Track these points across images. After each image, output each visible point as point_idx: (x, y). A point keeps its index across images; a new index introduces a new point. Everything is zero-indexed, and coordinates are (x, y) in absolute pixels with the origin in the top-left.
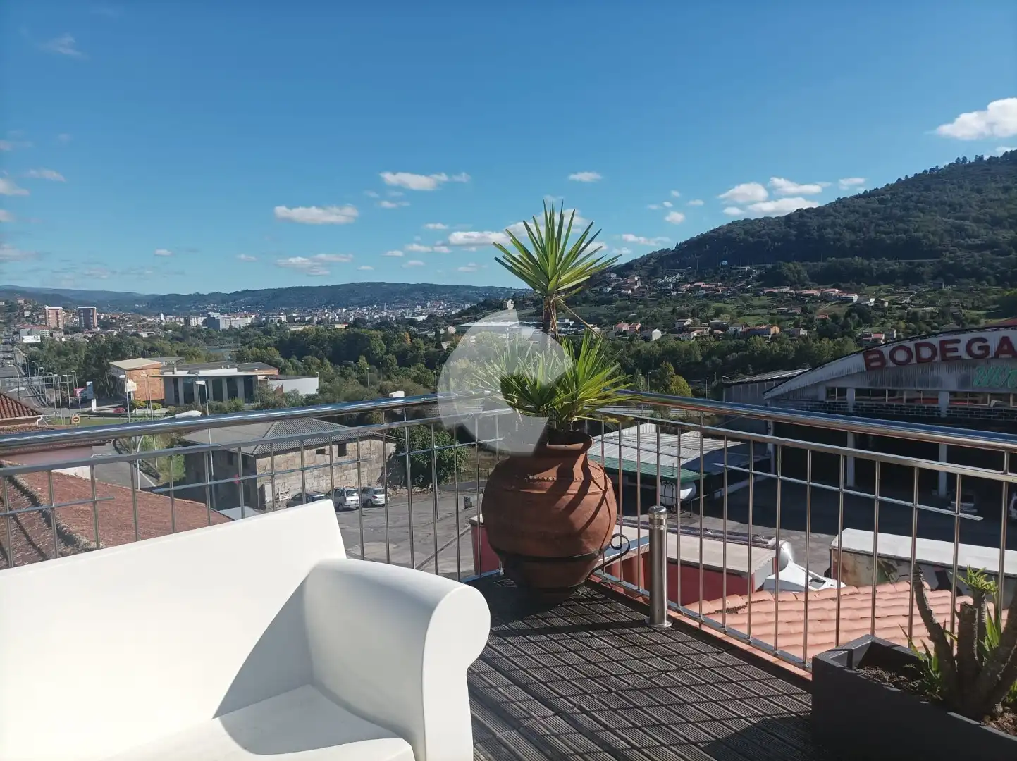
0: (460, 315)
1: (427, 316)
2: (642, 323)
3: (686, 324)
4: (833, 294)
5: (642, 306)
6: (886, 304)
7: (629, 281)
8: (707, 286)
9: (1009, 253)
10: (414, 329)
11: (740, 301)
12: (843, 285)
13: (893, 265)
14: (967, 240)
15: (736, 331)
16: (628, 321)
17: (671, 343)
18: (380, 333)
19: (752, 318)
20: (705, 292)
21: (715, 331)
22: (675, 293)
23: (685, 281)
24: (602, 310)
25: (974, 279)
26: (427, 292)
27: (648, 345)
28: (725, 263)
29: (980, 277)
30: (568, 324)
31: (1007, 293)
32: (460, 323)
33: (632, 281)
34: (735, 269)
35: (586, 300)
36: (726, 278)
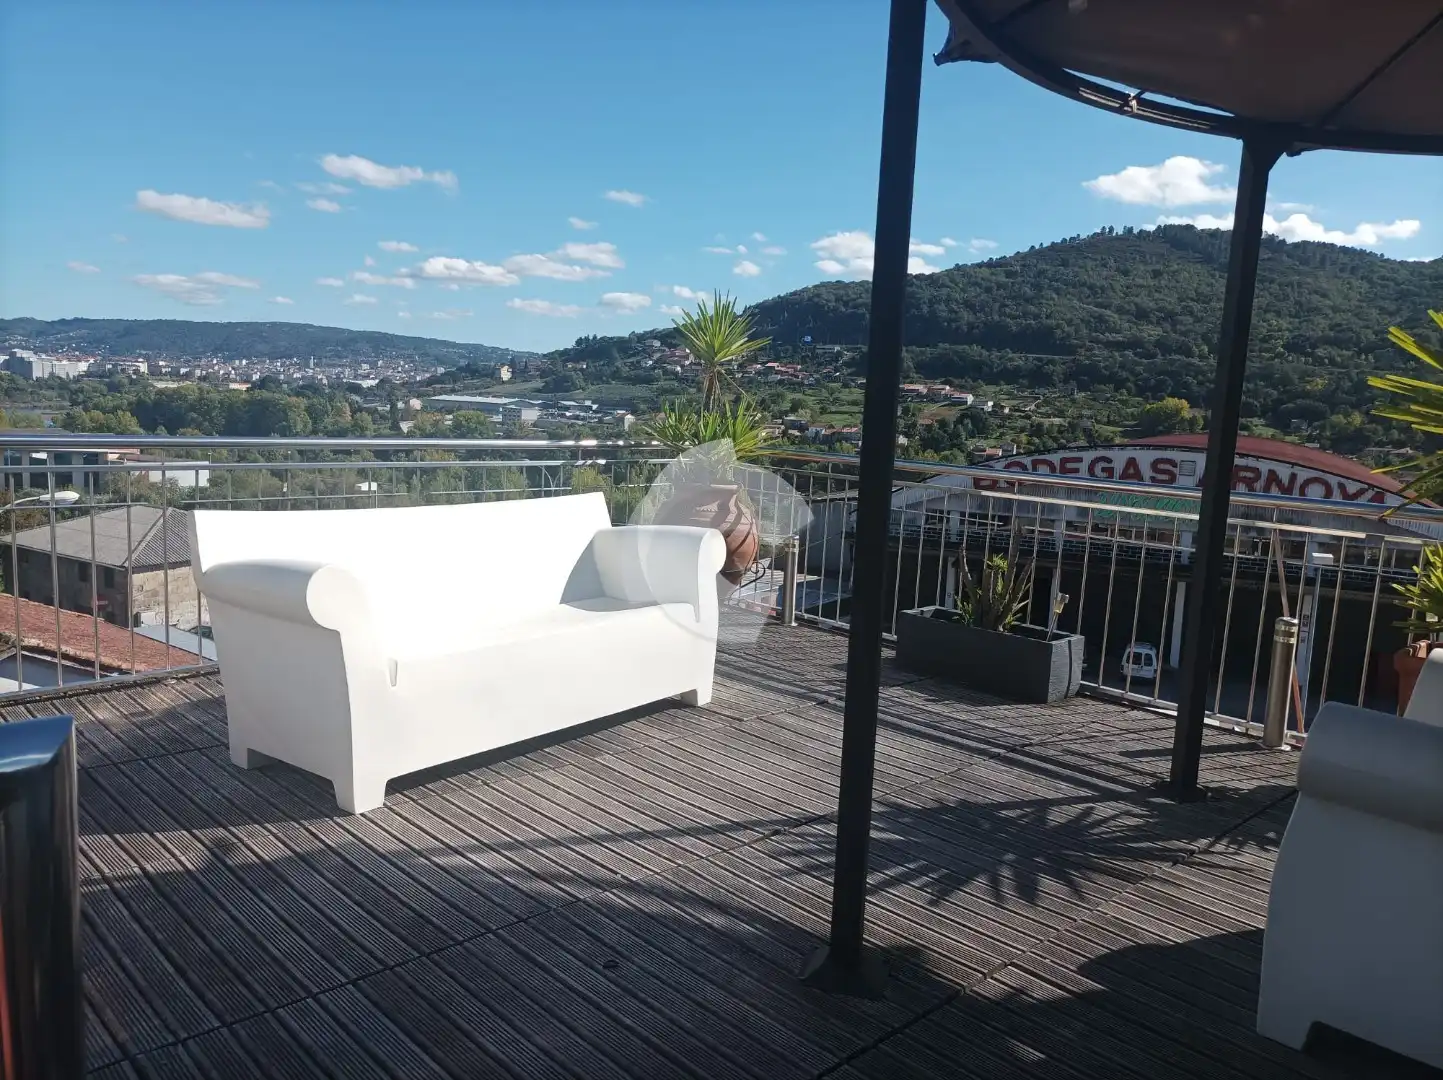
0: (430, 382)
1: (377, 381)
4: (943, 392)
5: (695, 390)
6: (1007, 411)
7: (678, 353)
8: (783, 369)
9: (1153, 356)
10: (358, 398)
11: (825, 393)
12: (956, 382)
13: (1018, 360)
14: (1107, 334)
15: (817, 433)
18: (303, 402)
19: (838, 417)
20: (779, 377)
21: (790, 431)
22: (740, 375)
23: (755, 360)
24: (639, 391)
25: (1112, 386)
26: (380, 344)
28: (808, 339)
29: (1119, 385)
30: (590, 408)
31: (1148, 407)
32: (429, 396)
33: (683, 354)
34: (820, 348)
35: (616, 375)
36: (808, 360)
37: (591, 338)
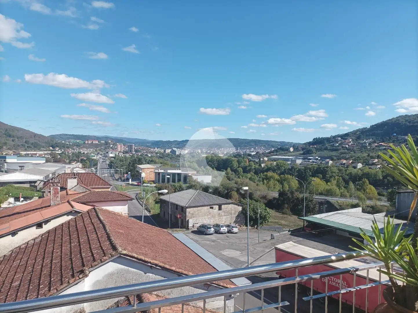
0: (270, 153)
1: (256, 153)
2: (352, 160)
3: (374, 162)
5: (353, 153)
7: (347, 141)
8: (386, 145)
10: (250, 158)
16: (346, 159)
17: (367, 170)
18: (236, 159)
20: (384, 147)
22: (369, 147)
23: (375, 142)
24: (334, 153)
26: (257, 143)
27: (355, 170)
28: (395, 134)
30: (318, 159)
32: (270, 156)
33: (348, 141)
34: (400, 137)
35: (326, 149)
36: (395, 141)
37: (318, 138)
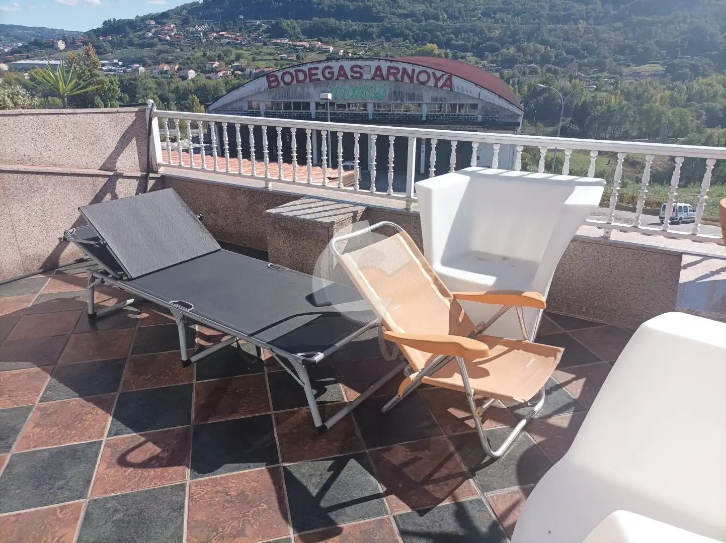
0: (12, 53)
2: (180, 64)
3: (214, 66)
4: (317, 46)
5: (179, 50)
6: (350, 55)
7: (166, 28)
8: (229, 36)
9: (422, 21)
11: (254, 49)
12: (324, 39)
13: (355, 26)
14: (398, 10)
15: (251, 72)
16: (168, 63)
17: (203, 80)
19: (261, 62)
20: (227, 41)
21: (236, 72)
22: (205, 40)
23: (212, 31)
24: (145, 52)
25: (402, 38)
27: (185, 83)
28: (242, 17)
29: (405, 37)
30: (117, 64)
31: (419, 49)
32: (13, 61)
33: (169, 28)
34: (249, 22)
35: (131, 43)
36: (243, 29)
37: (112, 21)
